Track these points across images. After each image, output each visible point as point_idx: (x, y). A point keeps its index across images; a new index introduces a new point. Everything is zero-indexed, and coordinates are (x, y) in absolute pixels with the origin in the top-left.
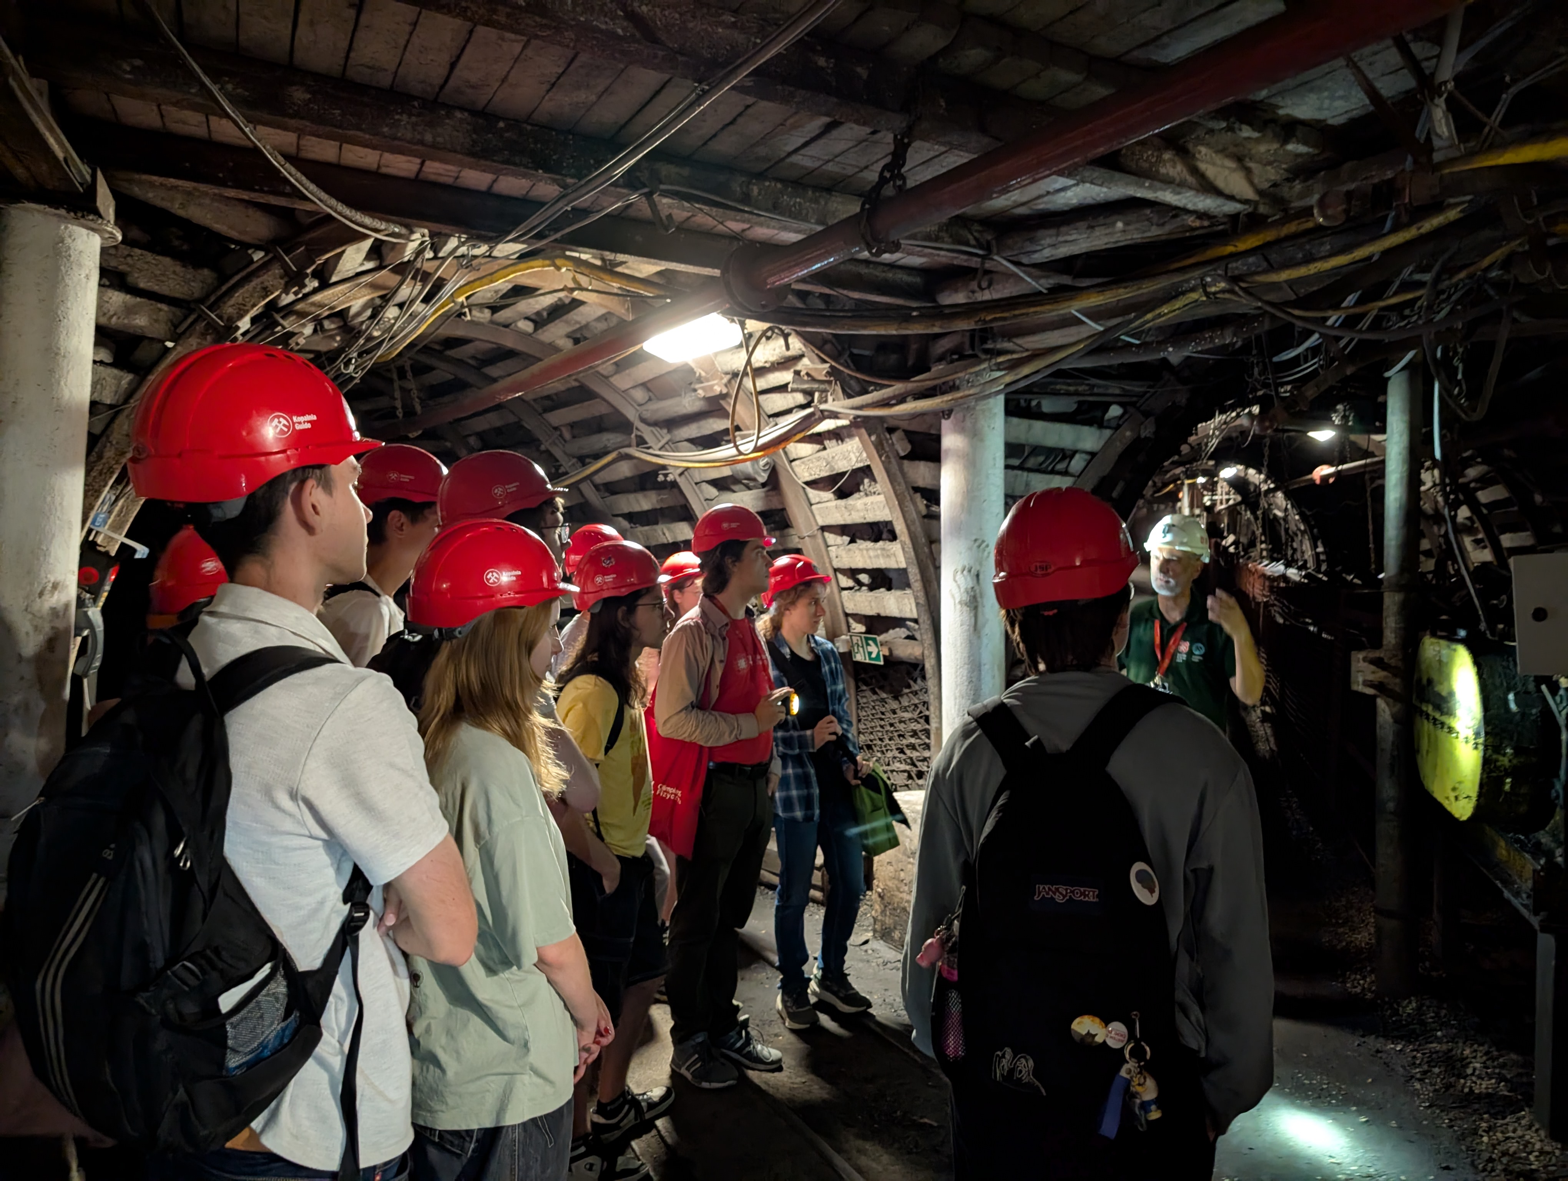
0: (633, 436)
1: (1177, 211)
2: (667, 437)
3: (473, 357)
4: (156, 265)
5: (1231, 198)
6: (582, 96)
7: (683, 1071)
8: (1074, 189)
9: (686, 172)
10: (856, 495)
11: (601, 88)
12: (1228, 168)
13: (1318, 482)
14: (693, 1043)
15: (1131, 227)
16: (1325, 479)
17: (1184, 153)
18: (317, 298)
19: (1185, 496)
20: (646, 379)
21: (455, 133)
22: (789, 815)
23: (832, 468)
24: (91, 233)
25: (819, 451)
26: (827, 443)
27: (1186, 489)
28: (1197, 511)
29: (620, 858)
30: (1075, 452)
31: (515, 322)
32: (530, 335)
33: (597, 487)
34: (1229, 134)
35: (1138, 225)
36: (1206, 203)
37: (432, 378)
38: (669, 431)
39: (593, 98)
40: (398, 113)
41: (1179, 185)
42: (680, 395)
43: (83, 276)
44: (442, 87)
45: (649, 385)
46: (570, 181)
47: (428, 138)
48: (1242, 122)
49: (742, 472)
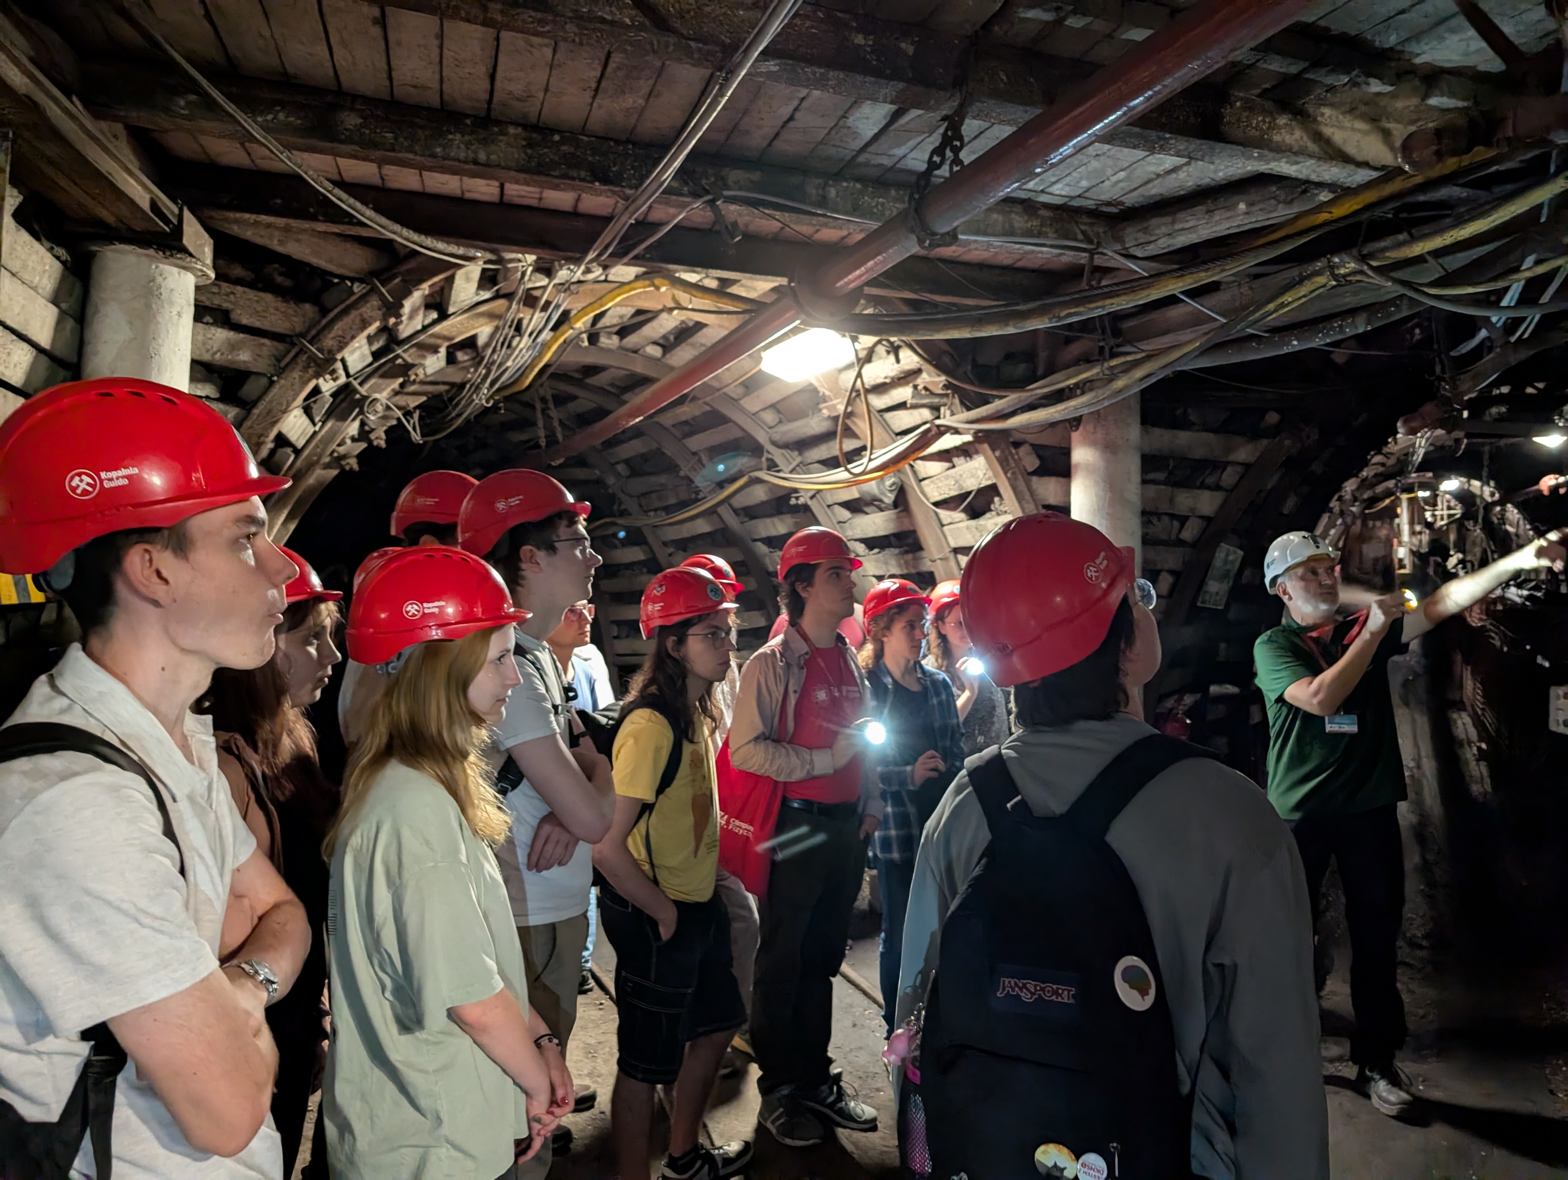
0: (764, 459)
1: (1305, 186)
2: (799, 459)
3: (612, 385)
4: (258, 301)
5: (1365, 165)
6: (632, 101)
7: (769, 1125)
8: (1185, 168)
9: (756, 176)
10: (988, 515)
11: (645, 90)
12: (1359, 131)
13: (1546, 492)
14: (778, 1095)
15: (1254, 208)
16: (1555, 489)
17: (1302, 116)
18: (437, 329)
19: (1404, 512)
20: (775, 400)
21: (511, 150)
22: (888, 856)
23: (961, 487)
24: (183, 271)
25: (948, 469)
26: (955, 460)
27: (1405, 504)
28: (1418, 528)
29: (677, 903)
30: (1227, 464)
31: (644, 347)
32: (659, 360)
33: (736, 512)
34: (1355, 89)
35: (1261, 206)
36: (1332, 172)
37: (573, 407)
38: (800, 454)
39: (641, 102)
40: (451, 133)
41: (1296, 154)
42: (807, 416)
43: (174, 313)
44: (490, 101)
45: (778, 406)
46: (629, 192)
47: (482, 156)
48: (1369, 75)
49: (868, 493)
